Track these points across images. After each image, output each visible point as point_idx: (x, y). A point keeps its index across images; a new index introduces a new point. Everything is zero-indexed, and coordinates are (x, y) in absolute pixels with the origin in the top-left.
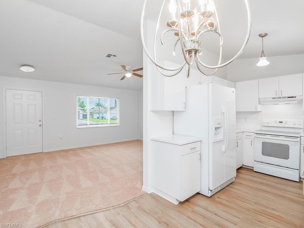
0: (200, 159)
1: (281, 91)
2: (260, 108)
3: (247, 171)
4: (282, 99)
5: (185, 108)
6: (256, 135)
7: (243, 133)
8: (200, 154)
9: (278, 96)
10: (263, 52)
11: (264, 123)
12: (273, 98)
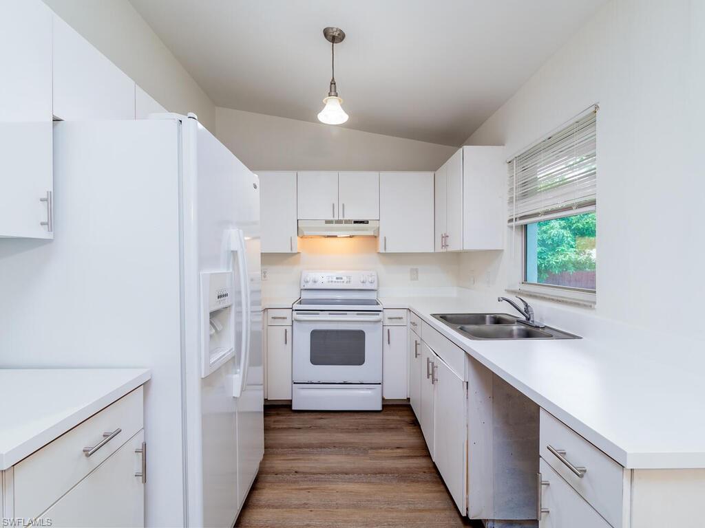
0: (144, 475)
1: (343, 205)
2: (298, 245)
3: (278, 414)
4: (343, 225)
5: (50, 224)
6: (297, 314)
7: (266, 313)
8: (144, 451)
9: (336, 218)
10: (333, 83)
11: (307, 282)
12: (328, 222)
